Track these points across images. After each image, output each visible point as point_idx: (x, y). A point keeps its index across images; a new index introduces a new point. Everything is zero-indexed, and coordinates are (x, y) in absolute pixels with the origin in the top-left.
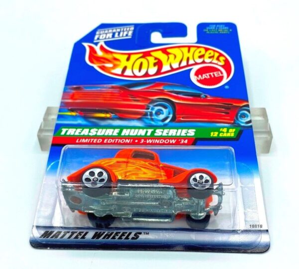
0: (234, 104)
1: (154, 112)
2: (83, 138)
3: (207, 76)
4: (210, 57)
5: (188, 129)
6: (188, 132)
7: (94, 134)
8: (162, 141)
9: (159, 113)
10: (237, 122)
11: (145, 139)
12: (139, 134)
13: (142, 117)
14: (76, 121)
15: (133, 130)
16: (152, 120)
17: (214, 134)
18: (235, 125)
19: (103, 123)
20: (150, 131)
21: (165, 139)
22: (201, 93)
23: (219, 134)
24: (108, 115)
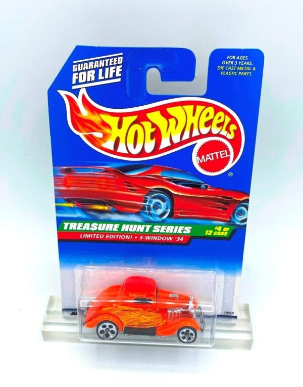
0: (234, 199)
1: (152, 206)
2: (86, 233)
3: (211, 156)
4: (219, 125)
5: (185, 226)
6: (184, 230)
7: (96, 228)
8: (160, 238)
9: (157, 206)
10: (233, 220)
11: (144, 236)
12: (138, 231)
13: (140, 211)
14: (75, 213)
15: (132, 226)
16: (150, 214)
17: (208, 233)
18: (230, 223)
19: (102, 217)
20: (148, 227)
21: (162, 236)
22: (202, 182)
23: (213, 233)
24: (106, 208)
